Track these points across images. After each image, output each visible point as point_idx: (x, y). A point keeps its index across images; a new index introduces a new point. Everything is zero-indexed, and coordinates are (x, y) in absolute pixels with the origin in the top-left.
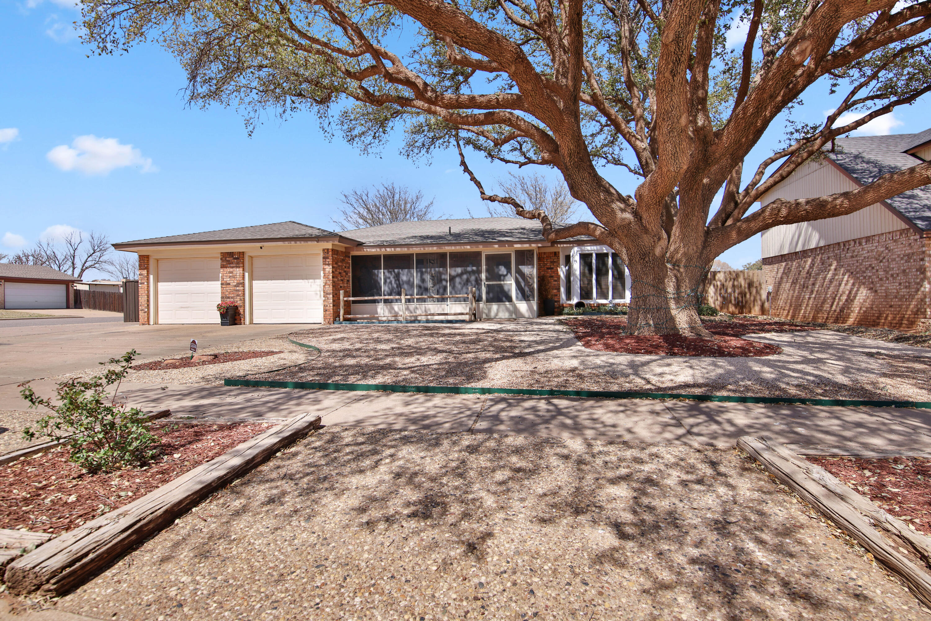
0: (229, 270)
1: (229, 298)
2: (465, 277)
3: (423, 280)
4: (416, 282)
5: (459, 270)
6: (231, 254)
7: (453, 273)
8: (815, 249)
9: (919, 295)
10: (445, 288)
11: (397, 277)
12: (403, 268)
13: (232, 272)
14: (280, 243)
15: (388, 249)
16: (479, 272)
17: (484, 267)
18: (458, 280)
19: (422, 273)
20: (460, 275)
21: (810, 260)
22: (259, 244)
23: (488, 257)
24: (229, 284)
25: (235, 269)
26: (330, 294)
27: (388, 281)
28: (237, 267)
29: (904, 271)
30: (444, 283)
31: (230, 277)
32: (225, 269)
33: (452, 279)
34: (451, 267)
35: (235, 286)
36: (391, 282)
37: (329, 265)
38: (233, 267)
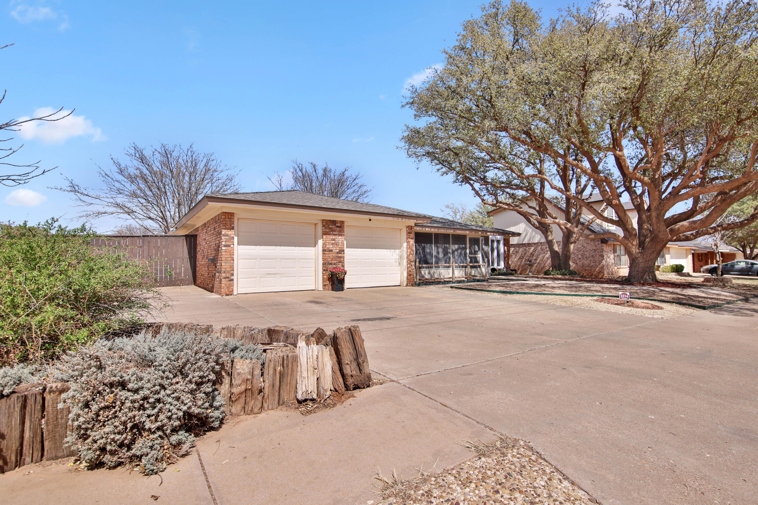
0: (332, 237)
1: (331, 264)
2: (459, 251)
3: (438, 253)
4: (434, 253)
5: (456, 246)
6: (334, 222)
7: (454, 249)
8: (537, 243)
9: (601, 266)
10: (450, 258)
11: (424, 249)
12: (427, 243)
13: (334, 240)
14: (390, 219)
15: (427, 229)
16: (465, 248)
17: (468, 246)
18: (456, 253)
19: (438, 248)
20: (457, 250)
21: (533, 248)
22: (368, 217)
23: (471, 239)
24: (331, 251)
25: (337, 237)
26: (413, 262)
27: (418, 252)
28: (339, 235)
29: (592, 256)
30: (449, 255)
31: (332, 244)
32: (328, 236)
33: (453, 252)
34: (452, 244)
35: (337, 253)
36: (420, 253)
37: (412, 238)
38: (335, 235)
